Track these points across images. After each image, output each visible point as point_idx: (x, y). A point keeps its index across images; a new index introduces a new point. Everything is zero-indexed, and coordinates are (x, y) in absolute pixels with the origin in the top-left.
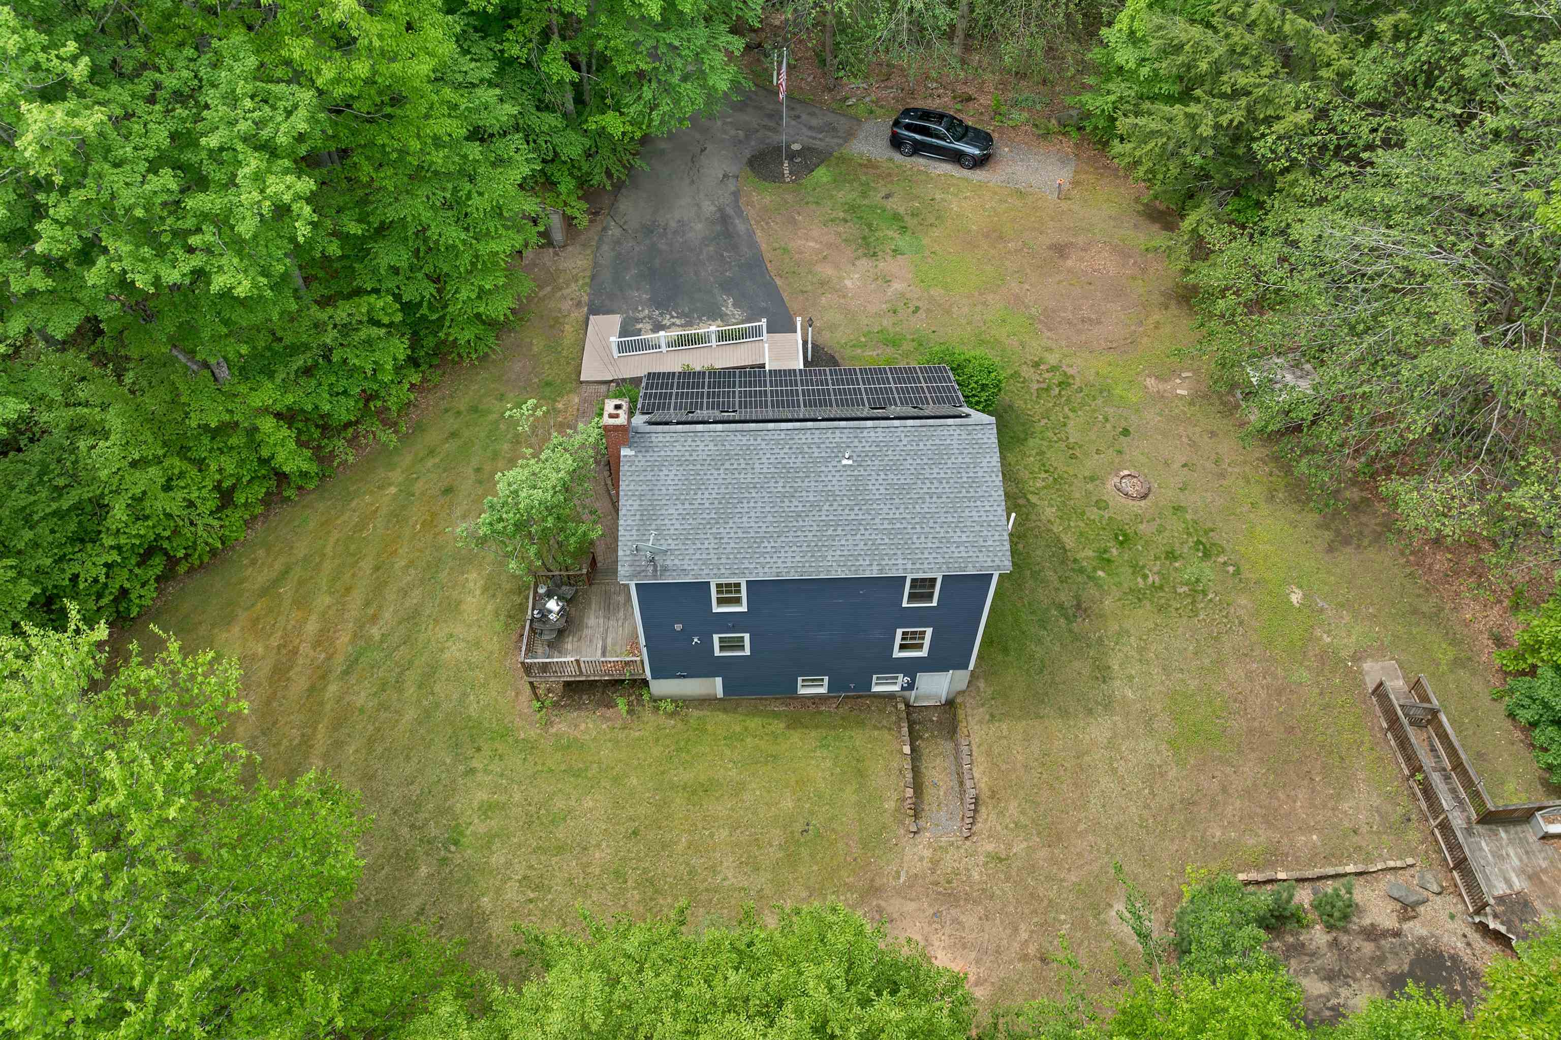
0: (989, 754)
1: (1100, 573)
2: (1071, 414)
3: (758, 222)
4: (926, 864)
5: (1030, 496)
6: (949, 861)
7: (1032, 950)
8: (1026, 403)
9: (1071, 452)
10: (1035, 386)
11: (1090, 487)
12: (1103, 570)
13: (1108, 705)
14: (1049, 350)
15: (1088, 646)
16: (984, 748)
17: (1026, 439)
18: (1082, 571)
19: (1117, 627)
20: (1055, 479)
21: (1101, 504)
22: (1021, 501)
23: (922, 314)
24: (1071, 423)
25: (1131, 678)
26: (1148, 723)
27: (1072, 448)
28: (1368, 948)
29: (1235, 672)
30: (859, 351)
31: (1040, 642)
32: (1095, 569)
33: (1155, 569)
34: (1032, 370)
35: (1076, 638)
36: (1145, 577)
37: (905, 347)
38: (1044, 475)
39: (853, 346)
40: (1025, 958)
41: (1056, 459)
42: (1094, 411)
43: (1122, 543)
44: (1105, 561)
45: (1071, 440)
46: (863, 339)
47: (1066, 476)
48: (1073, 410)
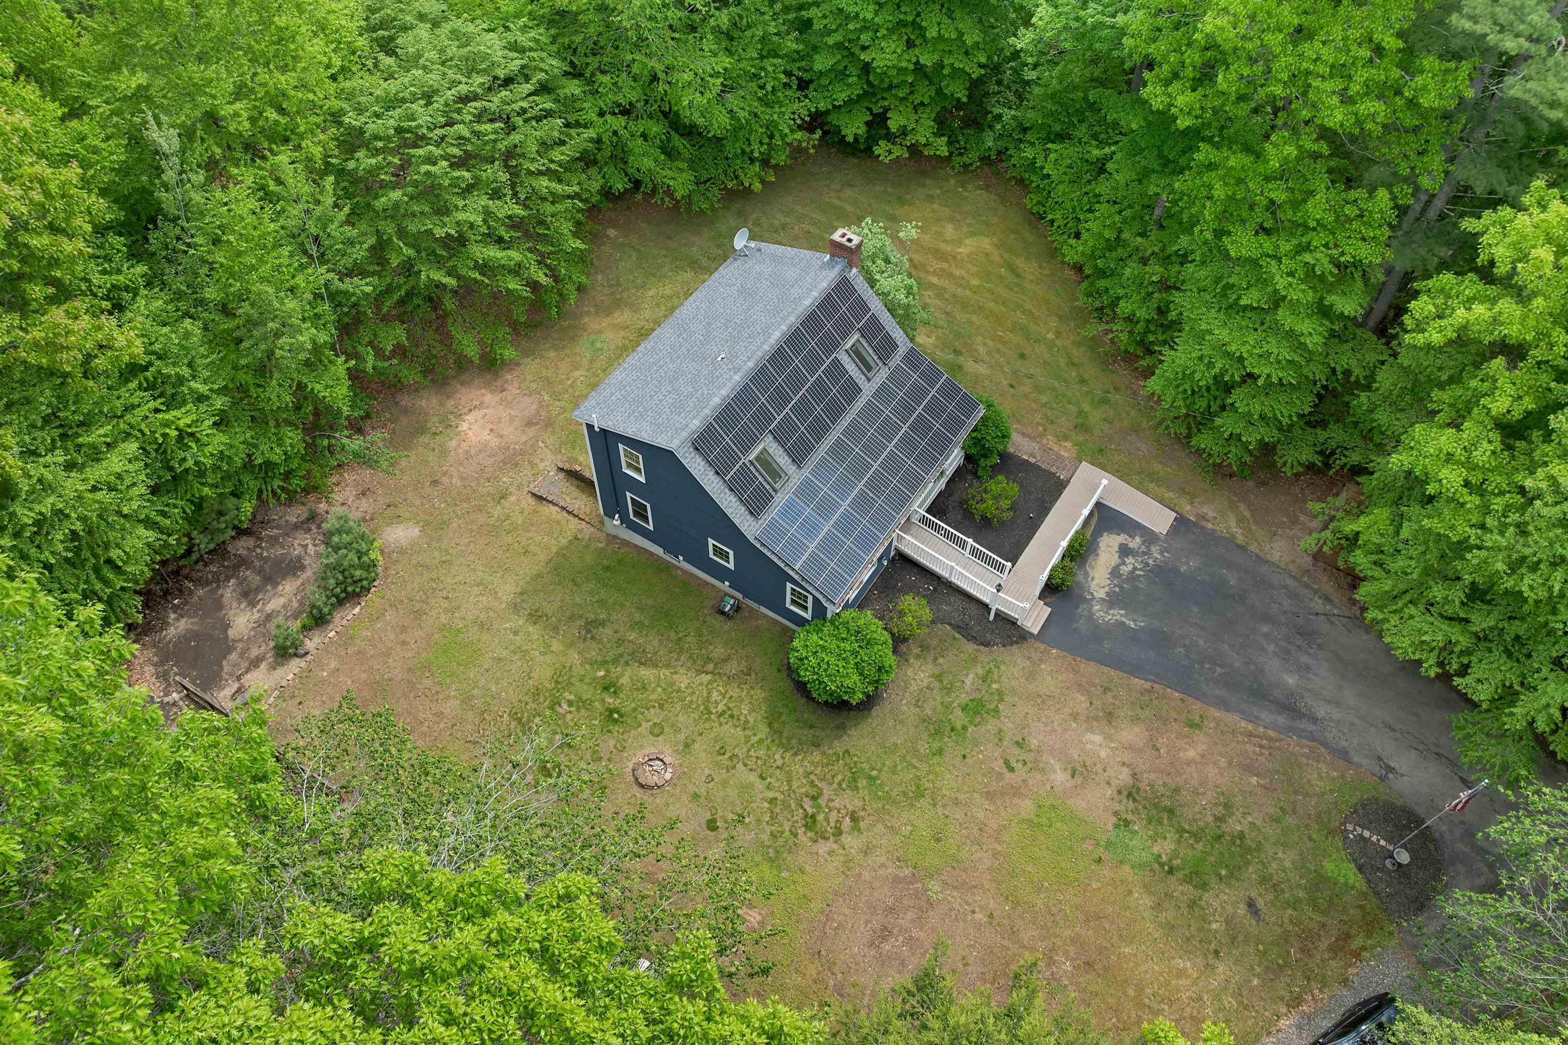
0: (558, 523)
1: (602, 673)
2: (771, 795)
3: (1270, 739)
4: (537, 461)
5: (709, 677)
6: (527, 472)
7: (445, 480)
8: (812, 763)
9: (728, 755)
10: (827, 791)
11: (682, 737)
12: (604, 677)
13: (515, 607)
14: (866, 851)
15: (559, 621)
16: (563, 522)
17: (770, 725)
18: (615, 661)
19: (553, 649)
20: (710, 713)
21: (657, 731)
22: (710, 667)
23: (999, 765)
24: (759, 785)
25: (516, 633)
26: (482, 625)
27: (731, 758)
28: (254, 652)
29: (451, 707)
30: (980, 671)
31: (591, 593)
32: (608, 671)
33: (569, 716)
34: (850, 808)
35: (572, 618)
36: (570, 703)
37: (958, 712)
38: (721, 707)
39: (989, 671)
40: (444, 474)
41: (731, 733)
42: (759, 821)
43: (611, 712)
44: (609, 687)
45: (740, 766)
46: (995, 686)
47: (707, 725)
48: (773, 801)
